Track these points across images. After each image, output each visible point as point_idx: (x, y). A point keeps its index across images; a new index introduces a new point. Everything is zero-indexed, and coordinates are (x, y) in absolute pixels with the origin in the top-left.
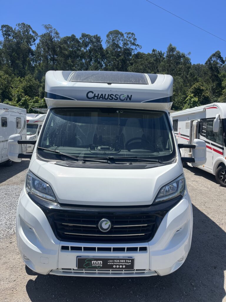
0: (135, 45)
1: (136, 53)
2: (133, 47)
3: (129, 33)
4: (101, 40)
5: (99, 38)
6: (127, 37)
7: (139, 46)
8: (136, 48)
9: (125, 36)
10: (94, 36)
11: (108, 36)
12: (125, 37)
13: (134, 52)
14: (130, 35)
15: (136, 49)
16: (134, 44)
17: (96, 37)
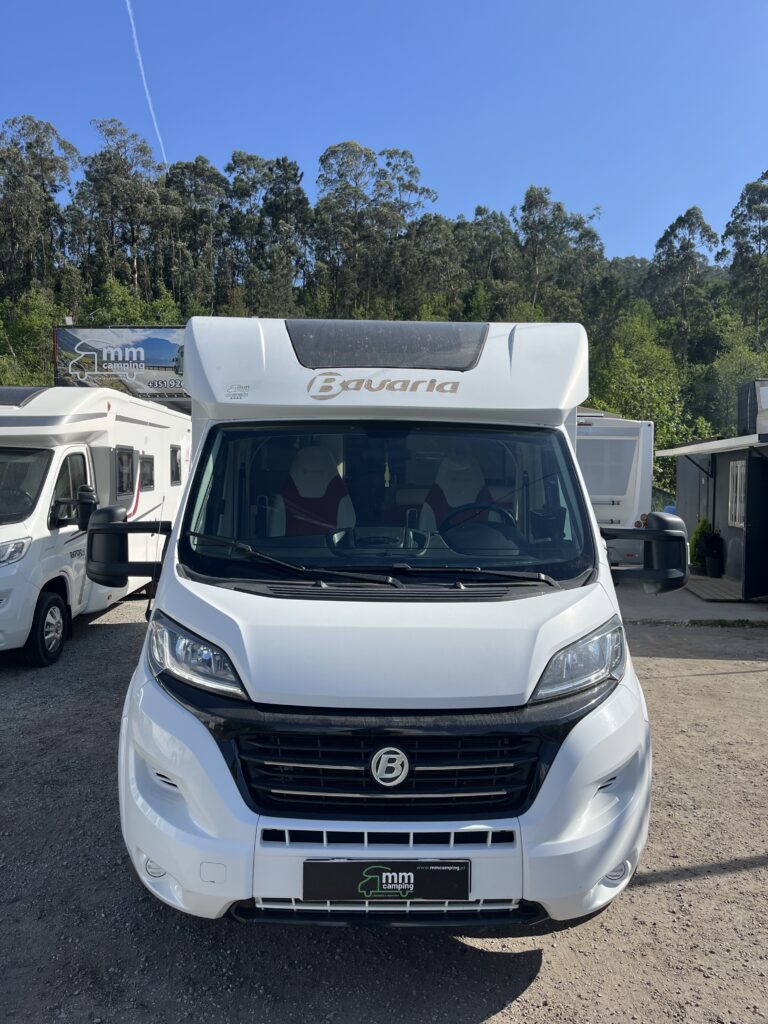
0: (416, 189)
3: (396, 152)
4: (299, 174)
5: (294, 167)
6: (389, 164)
7: (428, 191)
8: (421, 200)
9: (382, 160)
10: (278, 162)
11: (323, 160)
12: (381, 166)
13: (412, 214)
14: (394, 161)
15: (420, 204)
16: (409, 187)
17: (282, 164)
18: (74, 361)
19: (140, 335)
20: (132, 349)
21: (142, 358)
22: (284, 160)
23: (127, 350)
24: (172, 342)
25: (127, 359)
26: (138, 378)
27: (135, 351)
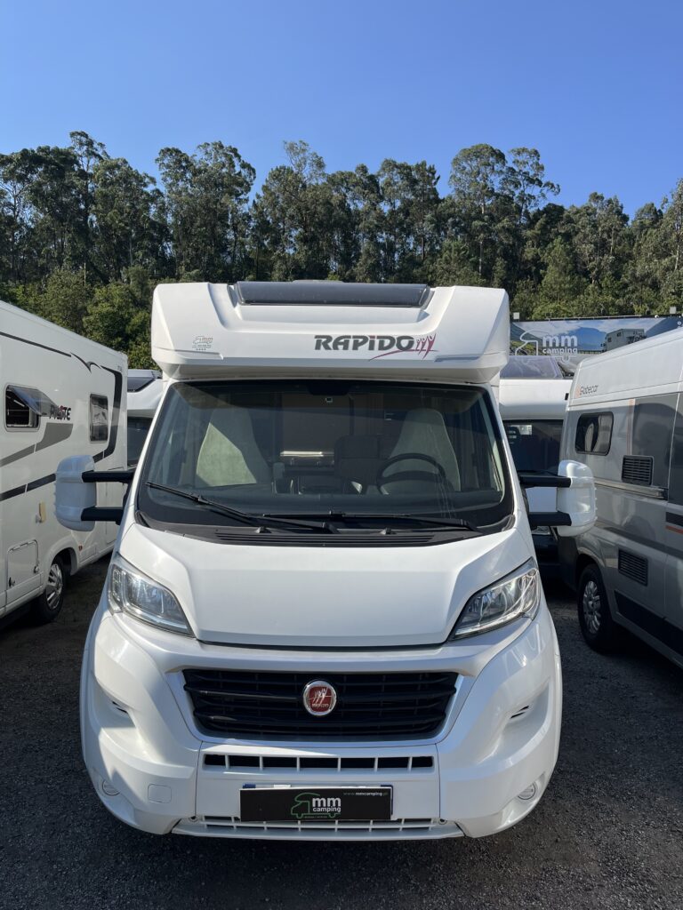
0: (540, 183)
1: (541, 209)
2: (534, 190)
3: (524, 150)
4: (436, 176)
5: (432, 171)
6: (516, 162)
7: (553, 186)
8: (544, 192)
9: (510, 159)
10: (418, 166)
11: (456, 161)
12: (510, 164)
13: (536, 205)
14: (520, 158)
15: (544, 196)
17: (421, 167)
18: (520, 348)
19: (574, 325)
20: (567, 337)
21: (576, 344)
22: (424, 164)
23: (563, 338)
24: (601, 330)
25: (563, 345)
26: (571, 360)
27: (569, 339)
